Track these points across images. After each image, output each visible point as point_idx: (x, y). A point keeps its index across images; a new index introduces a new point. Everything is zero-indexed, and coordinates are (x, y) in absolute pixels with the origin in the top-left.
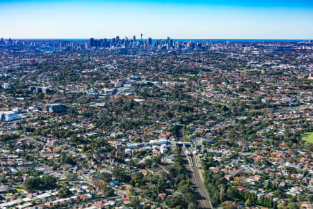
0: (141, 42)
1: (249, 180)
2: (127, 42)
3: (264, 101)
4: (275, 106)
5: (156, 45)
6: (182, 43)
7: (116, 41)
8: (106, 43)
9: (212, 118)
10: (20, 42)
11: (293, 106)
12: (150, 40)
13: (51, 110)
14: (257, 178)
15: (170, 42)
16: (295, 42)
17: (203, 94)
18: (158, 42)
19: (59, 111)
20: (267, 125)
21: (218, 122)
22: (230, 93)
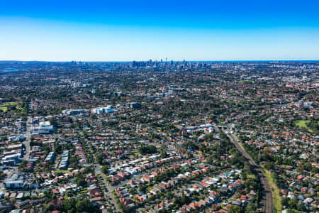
0: (166, 63)
1: (273, 149)
2: (157, 63)
3: (263, 100)
4: (271, 104)
5: (176, 65)
6: (193, 64)
7: (150, 63)
8: (143, 64)
10: (87, 63)
11: (282, 104)
12: (172, 62)
13: (131, 106)
14: (278, 148)
15: (186, 63)
16: (268, 62)
17: (221, 96)
18: (178, 63)
19: (137, 107)
20: (270, 116)
21: (238, 113)
22: (238, 95)
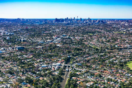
0: (77, 20)
2: (71, 20)
4: (121, 49)
5: (83, 21)
7: (67, 19)
8: (62, 20)
9: (88, 54)
10: (27, 20)
11: (129, 49)
12: (81, 19)
13: (17, 49)
14: (92, 83)
15: (90, 20)
17: (91, 42)
18: (84, 20)
19: (20, 50)
20: (112, 57)
22: (103, 42)
